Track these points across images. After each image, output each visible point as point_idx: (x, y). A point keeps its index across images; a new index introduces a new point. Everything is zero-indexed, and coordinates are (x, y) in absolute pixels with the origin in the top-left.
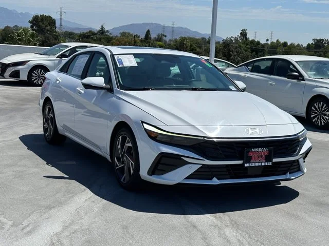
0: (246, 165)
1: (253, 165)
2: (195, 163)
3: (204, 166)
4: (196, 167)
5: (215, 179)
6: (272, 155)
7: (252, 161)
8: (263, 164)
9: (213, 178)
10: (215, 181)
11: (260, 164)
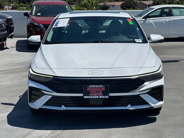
0: (85, 97)
1: (92, 97)
2: (49, 94)
3: (54, 97)
4: (49, 97)
5: (63, 106)
6: (109, 91)
7: (90, 95)
8: (100, 97)
9: (62, 105)
10: (63, 108)
11: (98, 97)
